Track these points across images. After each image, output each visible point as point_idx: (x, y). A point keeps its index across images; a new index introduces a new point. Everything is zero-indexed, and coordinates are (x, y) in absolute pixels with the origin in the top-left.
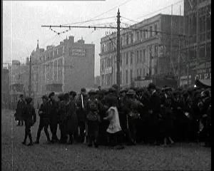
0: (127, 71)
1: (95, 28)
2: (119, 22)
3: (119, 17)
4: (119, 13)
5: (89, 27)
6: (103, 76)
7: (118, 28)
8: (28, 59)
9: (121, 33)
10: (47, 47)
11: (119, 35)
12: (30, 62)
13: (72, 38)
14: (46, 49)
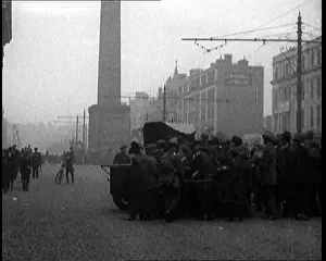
0: (312, 108)
1: (264, 40)
2: (300, 32)
3: (299, 23)
4: (300, 18)
5: (256, 40)
6: (276, 116)
7: (299, 41)
8: (160, 90)
9: (304, 48)
10: (191, 71)
11: (300, 52)
12: (164, 95)
13: (229, 57)
14: (188, 75)
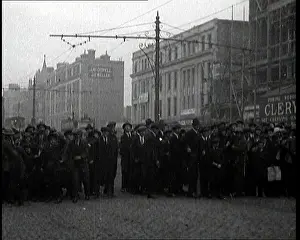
0: (169, 100)
1: (125, 38)
2: (158, 30)
3: (158, 22)
4: (158, 18)
5: (117, 37)
6: (135, 105)
7: (157, 39)
8: (30, 81)
9: (162, 45)
10: (58, 65)
11: (158, 48)
12: (34, 87)
13: (92, 52)
14: (55, 68)
